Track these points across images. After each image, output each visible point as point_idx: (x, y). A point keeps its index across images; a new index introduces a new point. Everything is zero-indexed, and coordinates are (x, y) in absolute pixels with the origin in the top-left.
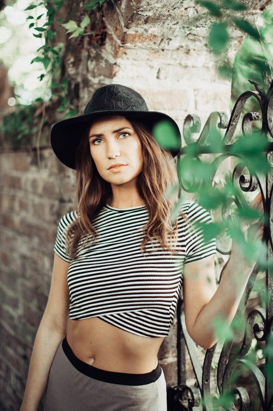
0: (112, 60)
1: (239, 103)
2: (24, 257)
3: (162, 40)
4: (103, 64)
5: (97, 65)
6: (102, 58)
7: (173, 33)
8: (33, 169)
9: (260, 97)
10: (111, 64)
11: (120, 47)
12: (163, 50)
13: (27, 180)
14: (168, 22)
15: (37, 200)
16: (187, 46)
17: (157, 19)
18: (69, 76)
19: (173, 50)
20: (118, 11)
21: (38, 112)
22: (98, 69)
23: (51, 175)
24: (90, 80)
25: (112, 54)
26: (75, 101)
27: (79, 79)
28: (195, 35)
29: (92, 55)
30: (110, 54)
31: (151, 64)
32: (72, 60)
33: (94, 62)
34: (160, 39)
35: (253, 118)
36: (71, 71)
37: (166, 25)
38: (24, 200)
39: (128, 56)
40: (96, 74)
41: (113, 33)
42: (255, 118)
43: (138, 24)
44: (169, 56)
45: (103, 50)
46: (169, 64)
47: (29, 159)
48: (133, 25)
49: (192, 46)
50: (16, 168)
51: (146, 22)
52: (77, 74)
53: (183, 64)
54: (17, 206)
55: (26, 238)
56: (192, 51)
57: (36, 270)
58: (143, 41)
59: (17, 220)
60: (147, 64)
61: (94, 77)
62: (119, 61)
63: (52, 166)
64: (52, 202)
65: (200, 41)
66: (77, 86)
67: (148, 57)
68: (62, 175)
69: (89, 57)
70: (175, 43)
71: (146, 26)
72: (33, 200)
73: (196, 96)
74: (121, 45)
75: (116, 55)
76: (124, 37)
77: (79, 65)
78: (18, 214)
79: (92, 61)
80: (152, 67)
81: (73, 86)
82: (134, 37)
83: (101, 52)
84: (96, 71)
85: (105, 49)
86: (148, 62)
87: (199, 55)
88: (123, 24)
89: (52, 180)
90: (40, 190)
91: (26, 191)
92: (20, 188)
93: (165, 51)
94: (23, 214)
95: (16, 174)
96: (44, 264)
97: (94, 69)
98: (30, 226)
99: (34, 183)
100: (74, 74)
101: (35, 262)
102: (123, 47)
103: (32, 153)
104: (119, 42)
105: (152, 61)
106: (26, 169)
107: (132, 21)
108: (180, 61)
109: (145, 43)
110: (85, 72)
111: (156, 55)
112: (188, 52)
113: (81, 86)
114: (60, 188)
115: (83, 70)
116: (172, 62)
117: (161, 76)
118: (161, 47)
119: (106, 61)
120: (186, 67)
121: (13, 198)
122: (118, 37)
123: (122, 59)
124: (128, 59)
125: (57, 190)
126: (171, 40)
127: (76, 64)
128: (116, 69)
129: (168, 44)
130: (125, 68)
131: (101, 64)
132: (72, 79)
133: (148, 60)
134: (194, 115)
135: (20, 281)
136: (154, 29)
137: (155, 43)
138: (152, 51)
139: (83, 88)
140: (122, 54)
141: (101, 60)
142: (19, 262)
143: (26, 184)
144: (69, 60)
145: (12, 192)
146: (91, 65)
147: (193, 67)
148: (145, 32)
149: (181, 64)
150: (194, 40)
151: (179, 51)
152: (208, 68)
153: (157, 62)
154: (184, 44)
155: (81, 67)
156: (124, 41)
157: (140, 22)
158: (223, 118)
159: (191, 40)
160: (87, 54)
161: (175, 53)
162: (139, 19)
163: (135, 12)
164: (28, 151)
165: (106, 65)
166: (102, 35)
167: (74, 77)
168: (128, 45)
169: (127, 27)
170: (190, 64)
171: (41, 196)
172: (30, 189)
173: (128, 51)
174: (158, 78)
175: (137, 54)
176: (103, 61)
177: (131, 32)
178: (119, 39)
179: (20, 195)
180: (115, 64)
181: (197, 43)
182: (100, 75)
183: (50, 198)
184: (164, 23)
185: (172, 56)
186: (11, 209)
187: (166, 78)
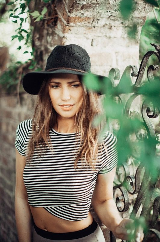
0: (61, 35)
1: (145, 59)
3: (93, 20)
5: (53, 38)
6: (56, 34)
7: (100, 15)
9: (158, 54)
10: (61, 37)
11: (66, 25)
12: (94, 27)
13: (15, 113)
14: (97, 8)
16: (110, 24)
17: (89, 6)
18: (37, 46)
19: (101, 27)
20: (64, 2)
22: (53, 41)
23: (28, 109)
24: (49, 49)
25: (61, 31)
26: (41, 62)
27: (43, 48)
28: (114, 16)
29: (50, 32)
30: (60, 31)
31: (87, 36)
32: (38, 36)
33: (51, 37)
34: (92, 20)
35: (155, 69)
36: (37, 43)
37: (95, 10)
39: (71, 32)
40: (53, 45)
41: (61, 17)
42: (155, 68)
43: (77, 10)
44: (98, 31)
45: (56, 29)
46: (99, 36)
47: (15, 101)
48: (74, 11)
49: (113, 23)
50: (9, 105)
51: (82, 8)
52: (41, 45)
53: (108, 35)
56: (113, 27)
58: (81, 22)
59: (11, 137)
60: (84, 36)
61: (51, 46)
62: (66, 35)
63: (29, 104)
65: (118, 20)
66: (41, 53)
67: (85, 32)
69: (48, 34)
70: (102, 22)
71: (82, 12)
73: (117, 56)
74: (67, 24)
75: (64, 31)
76: (68, 19)
77: (42, 39)
78: (11, 134)
79: (50, 36)
80: (87, 39)
81: (39, 53)
82: (75, 18)
83: (55, 30)
84: (52, 42)
85: (57, 28)
86: (85, 35)
87: (118, 30)
88: (67, 11)
89: (29, 112)
91: (15, 119)
92: (12, 118)
93: (96, 28)
94: (14, 134)
95: (9, 109)
97: (51, 41)
99: (19, 115)
100: (39, 46)
102: (68, 25)
104: (65, 23)
105: (87, 34)
106: (14, 106)
107: (73, 8)
108: (106, 34)
109: (82, 23)
110: (46, 44)
111: (90, 30)
112: (110, 28)
113: (44, 52)
115: (45, 42)
116: (100, 35)
117: (94, 44)
118: (93, 25)
119: (58, 35)
120: (110, 38)
121: (8, 124)
122: (65, 19)
123: (68, 33)
124: (71, 33)
126: (99, 20)
127: (40, 39)
128: (64, 40)
129: (98, 23)
130: (70, 39)
131: (55, 38)
132: (39, 49)
133: (85, 33)
134: (116, 68)
136: (88, 13)
137: (89, 22)
138: (87, 28)
139: (45, 54)
140: (68, 30)
143: (15, 115)
144: (36, 36)
145: (7, 120)
146: (49, 39)
147: (114, 37)
148: (82, 15)
149: (106, 36)
150: (114, 20)
151: (105, 28)
152: (124, 38)
153: (91, 35)
154: (108, 23)
155: (43, 41)
156: (68, 22)
157: (78, 9)
158: (134, 70)
159: (113, 20)
160: (46, 32)
161: (102, 29)
162: (77, 7)
163: (74, 2)
165: (58, 38)
166: (55, 19)
167: (39, 47)
168: (72, 24)
169: (70, 12)
170: (112, 36)
173: (71, 28)
174: (92, 45)
175: (77, 30)
176: (57, 36)
177: (73, 15)
178: (65, 21)
180: (64, 37)
181: (117, 22)
182: (55, 45)
184: (94, 9)
185: (100, 30)
186: (7, 131)
187: (97, 45)
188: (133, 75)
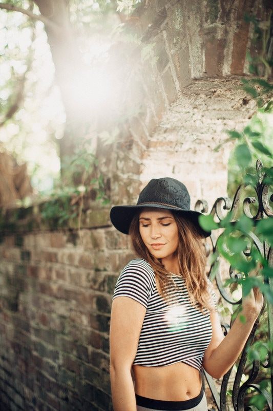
0: (138, 161)
2: (62, 317)
3: (176, 144)
4: (131, 164)
5: (125, 164)
6: (130, 159)
7: (185, 138)
8: (70, 245)
9: (255, 186)
10: (138, 164)
11: (145, 151)
12: (177, 152)
13: (64, 254)
14: (181, 131)
15: (73, 270)
16: (195, 148)
17: (173, 129)
18: (101, 173)
19: (184, 152)
20: (143, 124)
21: (74, 201)
23: (86, 250)
24: (120, 176)
25: (138, 157)
26: (108, 192)
27: (110, 175)
28: (200, 140)
29: (121, 157)
31: (168, 162)
32: (104, 160)
33: (123, 162)
34: (175, 144)
35: (251, 202)
36: (103, 169)
37: (179, 133)
38: (62, 271)
41: (139, 140)
43: (159, 134)
44: (181, 156)
45: (131, 153)
46: (181, 162)
47: (65, 238)
48: (156, 134)
49: (198, 147)
51: (165, 132)
52: (108, 171)
53: (192, 161)
54: (54, 276)
55: (64, 302)
56: (198, 152)
57: (74, 327)
58: (162, 146)
59: (54, 287)
60: (165, 162)
61: (123, 172)
62: (144, 161)
63: (87, 243)
64: (88, 271)
65: (204, 143)
66: (109, 181)
67: (165, 157)
68: (97, 250)
69: (118, 158)
70: (186, 146)
71: (165, 135)
72: (69, 271)
73: (201, 185)
74: (146, 149)
75: (142, 157)
76: (148, 144)
77: (109, 164)
78: (55, 282)
79: (121, 161)
80: (168, 165)
81: (105, 181)
82: (156, 143)
83: (129, 154)
84: (125, 169)
85: (132, 152)
87: (203, 154)
88: (148, 134)
89: (87, 254)
90: (76, 262)
91: (63, 263)
92: (57, 261)
93: (178, 153)
94: (61, 282)
95: (52, 250)
96: (82, 321)
97: (123, 168)
98: (67, 292)
99: (71, 257)
101: (73, 321)
102: (147, 151)
103: (68, 233)
104: (144, 147)
105: (168, 160)
106: (62, 246)
107: (155, 132)
108: (189, 159)
109: (164, 148)
110: (115, 170)
111: (172, 156)
112: (195, 152)
113: (112, 180)
114: (95, 260)
115: (113, 167)
116: (183, 160)
117: (176, 171)
118: (175, 150)
119: (134, 162)
120: (194, 163)
121: (50, 270)
122: (144, 143)
123: (147, 160)
124: (150, 159)
125: (93, 262)
126: (182, 144)
127: (107, 164)
128: (142, 167)
129: (181, 146)
130: (149, 167)
131: (129, 164)
132: (105, 175)
133: (166, 159)
134: (202, 200)
135: (59, 337)
136: (171, 137)
137: (171, 147)
138: (169, 153)
139: (114, 182)
140: (147, 156)
141: (129, 161)
142: (58, 321)
143: (62, 258)
145: (49, 264)
146: (121, 164)
147: (199, 163)
148: (164, 140)
149: (190, 162)
150: (200, 144)
151: (188, 152)
152: (210, 163)
153: (173, 160)
154: (192, 147)
155: (111, 166)
156: (148, 147)
157: (161, 132)
158: (227, 202)
159: (198, 143)
160: (116, 156)
161: (186, 153)
162: (160, 130)
163: (158, 125)
164: (64, 231)
165: (133, 164)
166: (130, 142)
167: (106, 173)
168: (152, 149)
169: (151, 136)
170: (196, 161)
171: (77, 267)
172: (66, 262)
173: (151, 154)
174: (173, 172)
175: (157, 156)
176: (131, 162)
177: (154, 139)
178: (144, 144)
179: (57, 266)
180: (142, 164)
181: (202, 145)
182: (128, 172)
183: (85, 268)
184: (178, 132)
185: (183, 156)
187: (179, 172)
188: (225, 208)
